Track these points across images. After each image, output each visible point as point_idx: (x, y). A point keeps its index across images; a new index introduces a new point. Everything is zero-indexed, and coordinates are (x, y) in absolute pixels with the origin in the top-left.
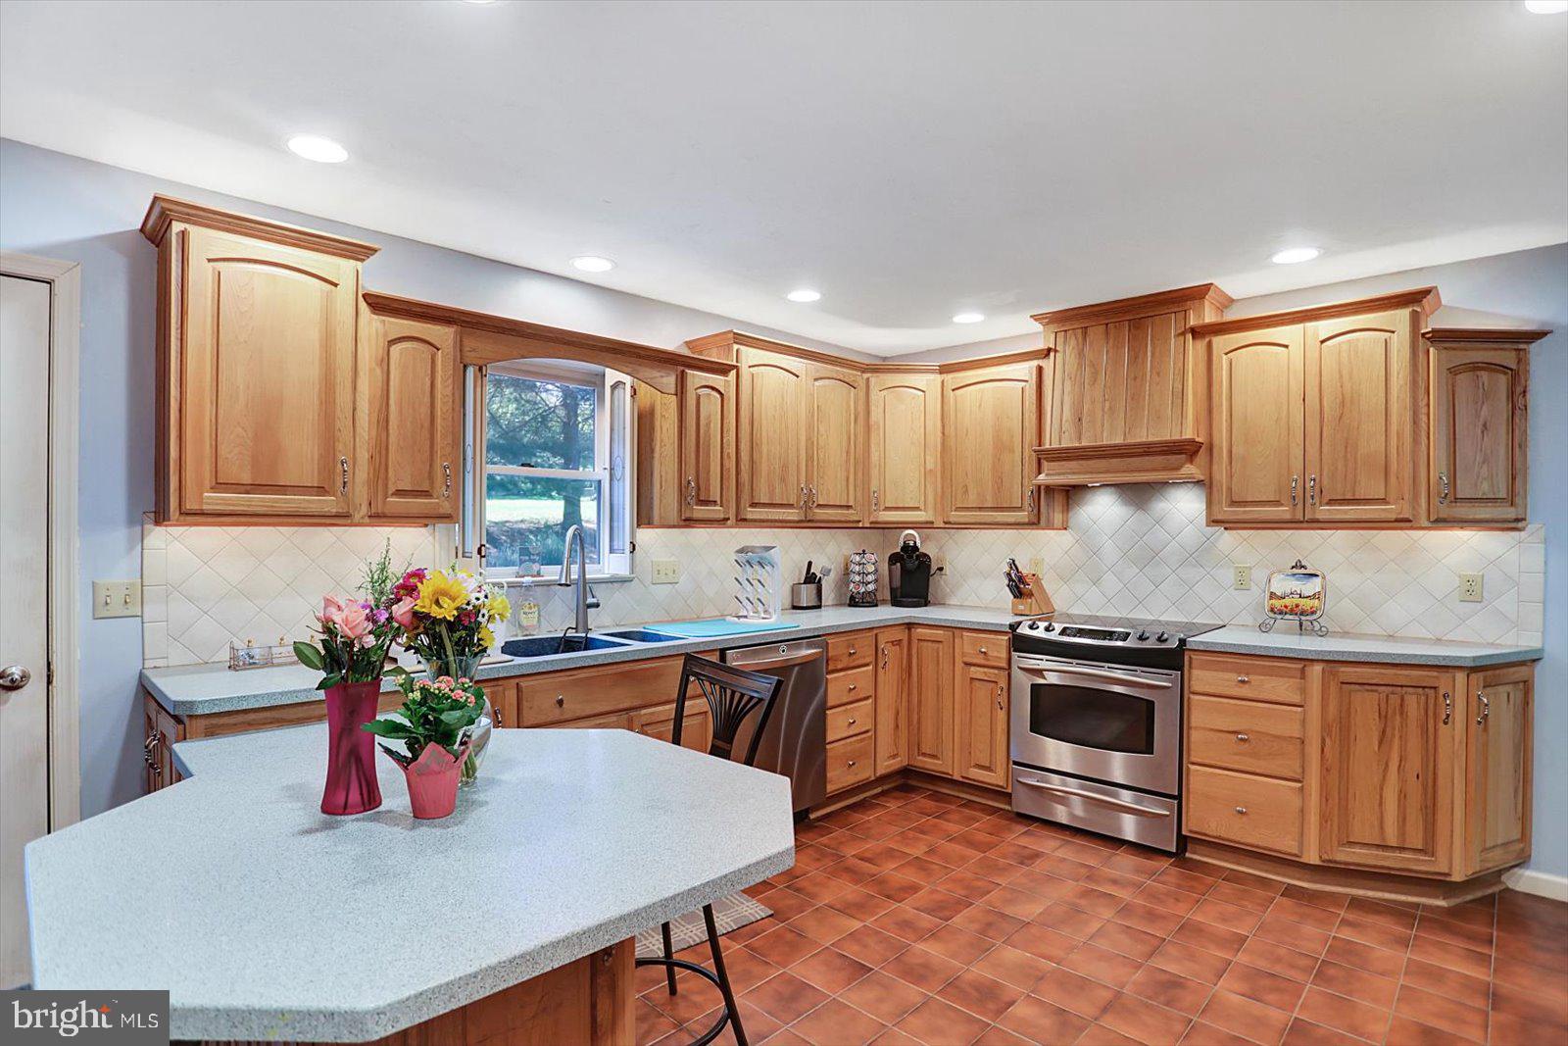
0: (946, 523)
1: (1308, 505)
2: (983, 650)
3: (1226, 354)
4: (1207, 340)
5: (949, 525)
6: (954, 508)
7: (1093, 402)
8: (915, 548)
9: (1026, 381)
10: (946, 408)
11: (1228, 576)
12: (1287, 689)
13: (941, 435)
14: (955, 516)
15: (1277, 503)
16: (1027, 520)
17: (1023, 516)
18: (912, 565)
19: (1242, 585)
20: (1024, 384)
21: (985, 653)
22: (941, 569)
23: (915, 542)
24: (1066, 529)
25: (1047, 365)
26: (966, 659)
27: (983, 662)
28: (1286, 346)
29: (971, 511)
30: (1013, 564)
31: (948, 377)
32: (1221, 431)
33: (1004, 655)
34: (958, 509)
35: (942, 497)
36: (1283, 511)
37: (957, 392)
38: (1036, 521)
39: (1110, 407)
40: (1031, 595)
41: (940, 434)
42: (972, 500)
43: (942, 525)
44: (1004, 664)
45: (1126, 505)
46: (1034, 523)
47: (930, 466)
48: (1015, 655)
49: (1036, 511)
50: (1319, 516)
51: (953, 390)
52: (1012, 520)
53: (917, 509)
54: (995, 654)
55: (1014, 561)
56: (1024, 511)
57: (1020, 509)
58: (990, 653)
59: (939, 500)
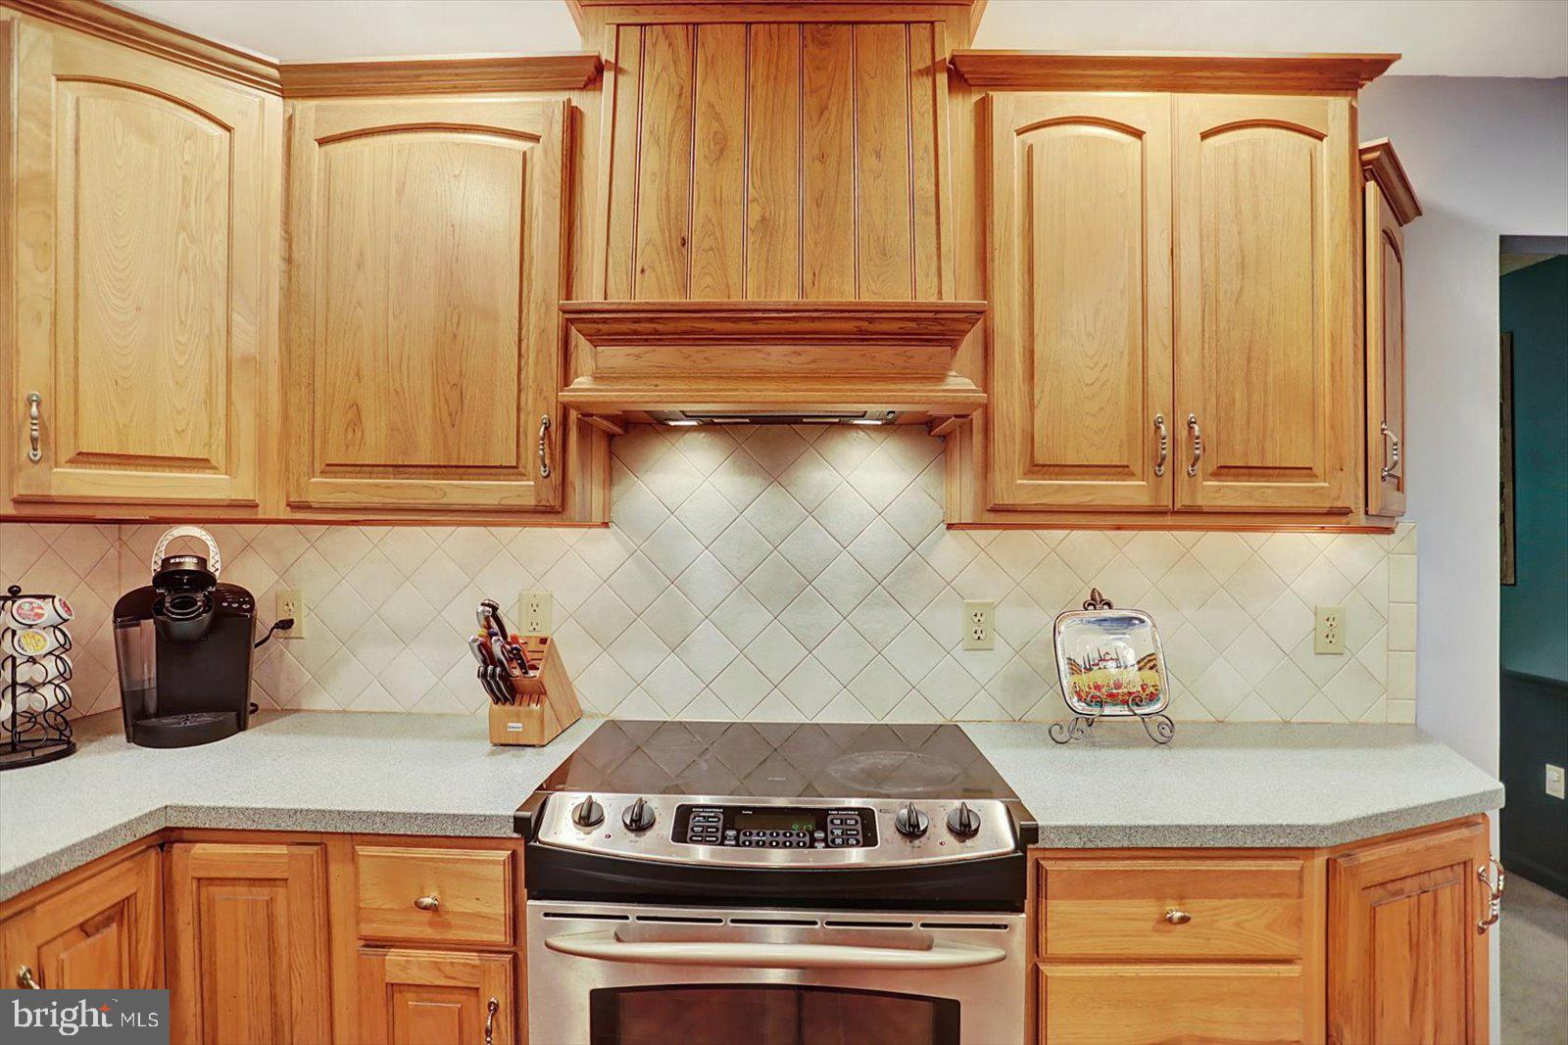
0: (293, 506)
1: (1183, 476)
2: (428, 901)
3: (1019, 133)
4: (976, 97)
5: (303, 513)
6: (318, 467)
7: (718, 202)
8: (202, 577)
9: (536, 139)
10: (296, 185)
11: (952, 622)
12: (1269, 927)
13: (283, 266)
14: (321, 489)
15: (1122, 471)
16: (530, 501)
17: (521, 490)
18: (192, 623)
19: (979, 638)
20: (525, 145)
21: (433, 909)
22: (286, 625)
23: (202, 562)
24: (605, 525)
25: (595, 106)
26: (369, 929)
27: (429, 933)
28: (1138, 134)
29: (370, 475)
30: (492, 616)
31: (306, 108)
32: (1008, 303)
33: (497, 907)
34: (332, 468)
35: (285, 436)
36: (1133, 491)
37: (330, 148)
38: (557, 503)
39: (763, 219)
40: (539, 693)
41: (276, 261)
42: (375, 445)
43: (285, 513)
44: (499, 936)
45: (742, 474)
46: (552, 510)
47: (245, 340)
48: (534, 907)
49: (556, 477)
50: (1202, 501)
51: (322, 142)
52: (490, 500)
53: (202, 463)
54: (471, 906)
55: (495, 609)
56: (522, 476)
57: (513, 470)
58: (451, 905)
59: (273, 444)
